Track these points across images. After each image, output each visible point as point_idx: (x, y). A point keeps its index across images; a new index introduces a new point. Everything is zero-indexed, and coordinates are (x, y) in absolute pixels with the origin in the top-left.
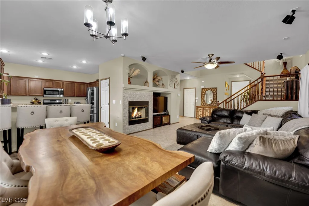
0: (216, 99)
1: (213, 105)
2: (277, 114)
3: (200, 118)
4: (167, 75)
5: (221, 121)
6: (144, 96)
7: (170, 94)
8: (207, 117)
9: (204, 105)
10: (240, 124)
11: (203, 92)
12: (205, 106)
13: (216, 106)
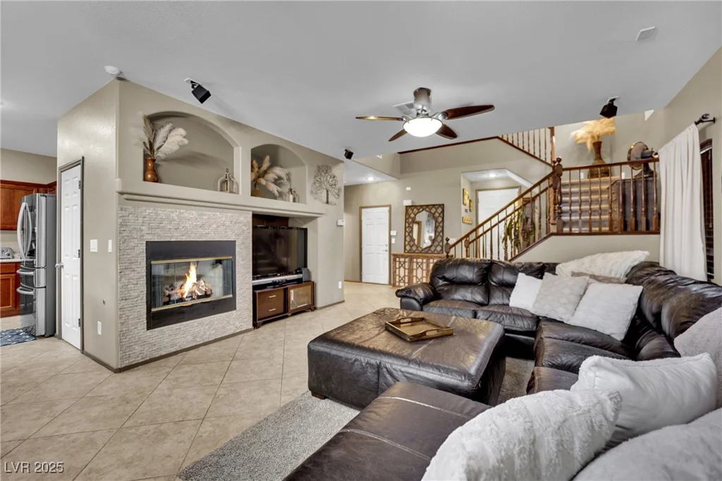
0: (441, 234)
1: (435, 250)
2: (610, 273)
3: (398, 291)
4: (303, 164)
5: (457, 296)
6: (214, 226)
7: (314, 221)
8: (416, 286)
9: (412, 251)
10: (512, 304)
11: (410, 217)
12: (414, 252)
13: (443, 252)
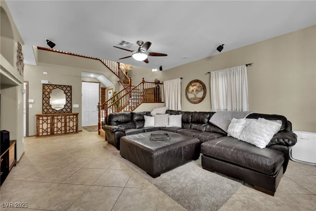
0: (70, 102)
1: (66, 111)
11: (46, 91)
13: (71, 112)
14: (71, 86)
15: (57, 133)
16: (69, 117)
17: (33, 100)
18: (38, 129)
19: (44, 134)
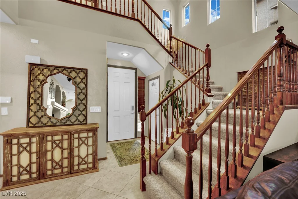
0: (84, 102)
1: (77, 120)
14: (86, 70)
15: (53, 173)
16: (79, 136)
17: (9, 98)
18: (8, 167)
19: (23, 177)
